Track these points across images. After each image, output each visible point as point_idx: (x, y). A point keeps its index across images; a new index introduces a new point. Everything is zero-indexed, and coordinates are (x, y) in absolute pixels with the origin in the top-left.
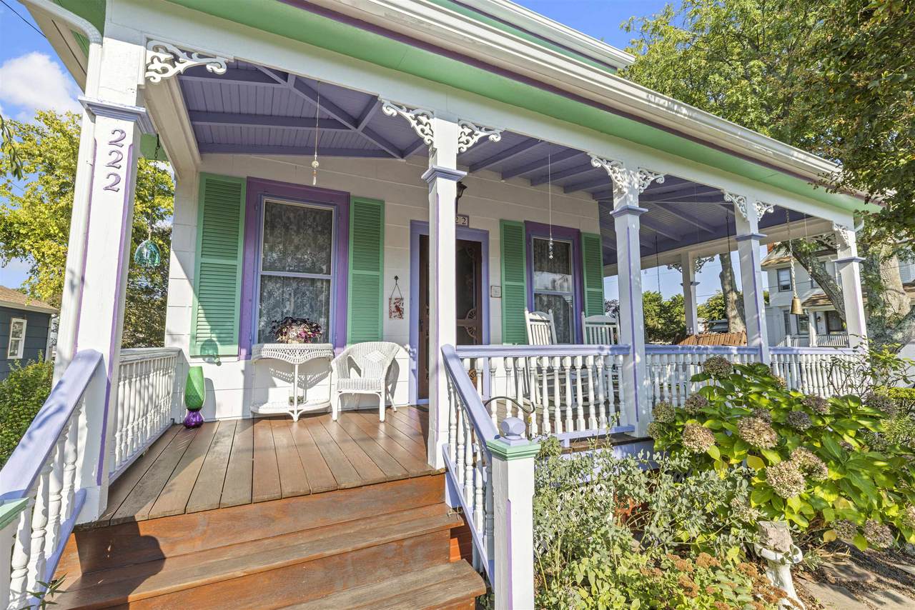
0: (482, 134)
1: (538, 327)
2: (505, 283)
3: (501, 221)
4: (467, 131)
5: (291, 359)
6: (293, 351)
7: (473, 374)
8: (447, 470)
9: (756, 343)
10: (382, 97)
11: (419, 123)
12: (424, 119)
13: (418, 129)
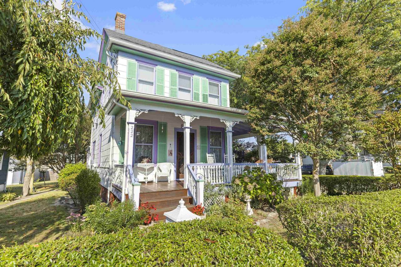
0: (195, 118)
1: (210, 158)
2: (201, 145)
3: (200, 126)
4: (192, 117)
5: (145, 167)
6: (146, 165)
7: (193, 169)
8: (188, 189)
9: (264, 162)
10: (175, 113)
11: (182, 117)
12: (183, 116)
13: (182, 118)
